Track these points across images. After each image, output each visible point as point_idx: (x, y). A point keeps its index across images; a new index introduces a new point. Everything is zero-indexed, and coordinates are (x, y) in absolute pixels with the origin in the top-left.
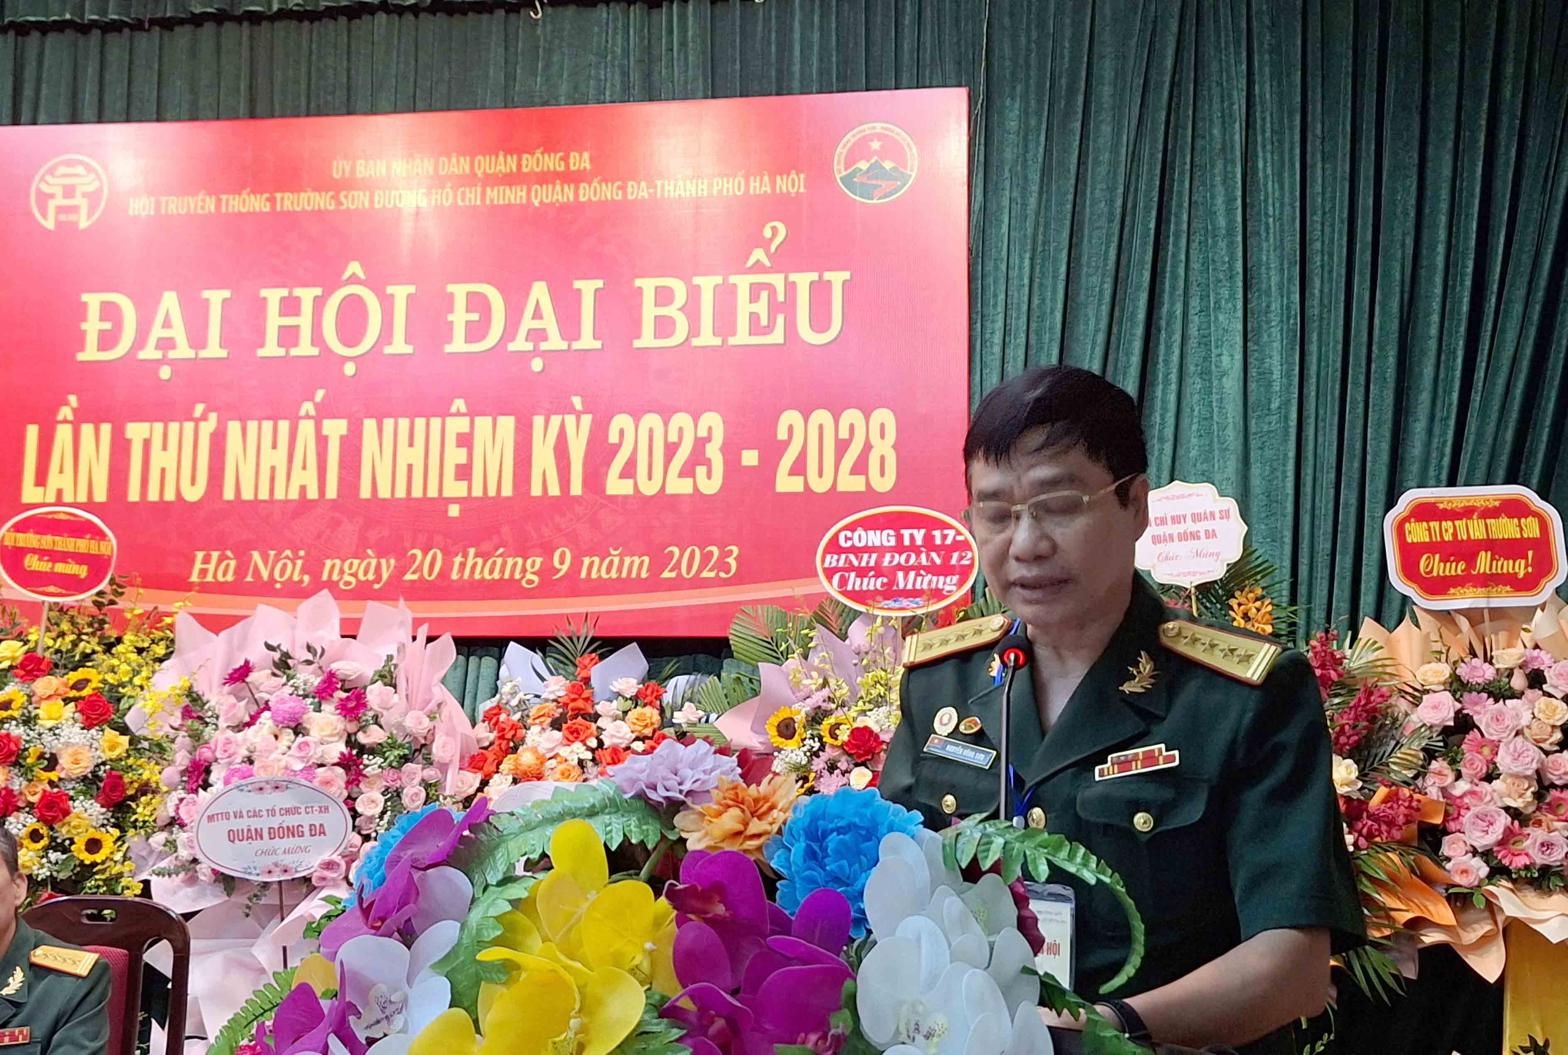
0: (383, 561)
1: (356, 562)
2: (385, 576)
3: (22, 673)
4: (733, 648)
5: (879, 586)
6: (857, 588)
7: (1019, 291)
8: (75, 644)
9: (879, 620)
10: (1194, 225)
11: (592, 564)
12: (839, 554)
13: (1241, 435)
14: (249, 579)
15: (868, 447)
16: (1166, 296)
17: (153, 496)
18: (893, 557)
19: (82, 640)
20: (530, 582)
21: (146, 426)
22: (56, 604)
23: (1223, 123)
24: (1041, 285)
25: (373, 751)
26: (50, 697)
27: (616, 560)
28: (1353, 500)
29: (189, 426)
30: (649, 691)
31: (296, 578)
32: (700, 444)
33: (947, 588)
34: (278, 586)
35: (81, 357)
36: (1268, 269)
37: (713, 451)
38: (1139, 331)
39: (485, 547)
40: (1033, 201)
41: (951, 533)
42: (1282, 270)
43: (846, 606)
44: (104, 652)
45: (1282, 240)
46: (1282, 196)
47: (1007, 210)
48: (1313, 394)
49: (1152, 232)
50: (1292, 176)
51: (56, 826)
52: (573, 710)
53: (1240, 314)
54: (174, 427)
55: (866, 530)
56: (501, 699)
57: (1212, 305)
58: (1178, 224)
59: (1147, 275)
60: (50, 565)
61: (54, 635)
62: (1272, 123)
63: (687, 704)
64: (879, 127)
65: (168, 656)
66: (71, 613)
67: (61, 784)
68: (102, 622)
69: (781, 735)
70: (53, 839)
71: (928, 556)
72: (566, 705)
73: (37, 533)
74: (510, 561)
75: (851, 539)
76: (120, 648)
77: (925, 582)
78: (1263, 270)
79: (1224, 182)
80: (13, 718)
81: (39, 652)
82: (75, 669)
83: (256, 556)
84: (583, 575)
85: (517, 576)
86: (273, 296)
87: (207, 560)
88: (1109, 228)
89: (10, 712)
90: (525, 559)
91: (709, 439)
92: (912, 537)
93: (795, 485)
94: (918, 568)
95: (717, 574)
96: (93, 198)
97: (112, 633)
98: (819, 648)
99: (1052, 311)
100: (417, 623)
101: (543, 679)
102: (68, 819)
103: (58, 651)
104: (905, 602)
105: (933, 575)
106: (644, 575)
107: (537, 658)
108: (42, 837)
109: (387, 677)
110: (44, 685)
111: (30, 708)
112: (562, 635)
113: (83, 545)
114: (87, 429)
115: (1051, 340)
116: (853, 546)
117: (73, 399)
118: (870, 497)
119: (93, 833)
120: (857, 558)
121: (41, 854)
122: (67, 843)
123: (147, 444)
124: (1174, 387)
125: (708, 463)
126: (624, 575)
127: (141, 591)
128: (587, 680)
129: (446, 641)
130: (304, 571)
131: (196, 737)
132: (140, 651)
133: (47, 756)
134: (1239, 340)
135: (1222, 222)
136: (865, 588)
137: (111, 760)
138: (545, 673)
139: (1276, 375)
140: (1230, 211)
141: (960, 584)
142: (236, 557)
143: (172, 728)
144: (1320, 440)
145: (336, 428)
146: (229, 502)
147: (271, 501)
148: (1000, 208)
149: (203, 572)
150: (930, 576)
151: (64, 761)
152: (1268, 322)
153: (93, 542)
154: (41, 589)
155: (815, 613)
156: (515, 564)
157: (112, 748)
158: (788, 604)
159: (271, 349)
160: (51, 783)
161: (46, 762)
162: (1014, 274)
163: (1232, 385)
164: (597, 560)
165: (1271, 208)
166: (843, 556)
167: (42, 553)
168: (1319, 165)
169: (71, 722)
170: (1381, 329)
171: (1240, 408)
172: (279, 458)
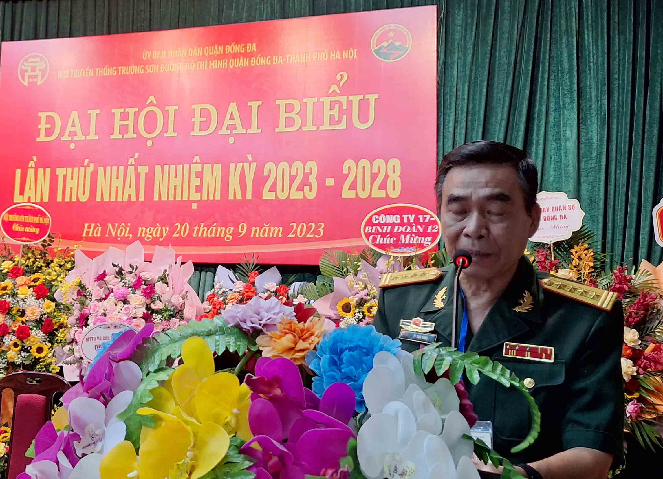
0: (164, 228)
1: (152, 229)
2: (164, 235)
3: (11, 274)
4: (321, 270)
5: (392, 242)
6: (381, 242)
7: (462, 102)
8: (34, 263)
9: (392, 258)
10: (551, 68)
11: (256, 231)
12: (372, 226)
13: (576, 170)
14: (107, 236)
15: (387, 176)
16: (537, 103)
17: (67, 200)
18: (399, 228)
19: (37, 261)
20: (228, 238)
21: (65, 169)
22: (27, 245)
23: (566, 18)
24: (473, 98)
25: (158, 312)
26: (22, 285)
27: (267, 229)
28: (635, 201)
29: (82, 169)
30: (282, 289)
31: (126, 235)
32: (306, 176)
33: (426, 243)
34: (119, 239)
35: (38, 140)
36: (590, 88)
37: (313, 179)
38: (524, 119)
39: (208, 223)
40: (469, 58)
41: (428, 217)
42: (598, 88)
43: (376, 251)
44: (46, 267)
45: (597, 73)
46: (597, 52)
47: (456, 63)
48: (614, 149)
49: (530, 71)
50: (602, 42)
51: (24, 341)
52: (247, 296)
53: (575, 110)
54: (76, 169)
55: (385, 215)
56: (215, 291)
57: (561, 106)
58: (543, 67)
59: (527, 92)
60: (23, 228)
61: (25, 258)
62: (592, 17)
63: (300, 295)
64: (393, 26)
65: (72, 268)
66: (32, 249)
67: (27, 323)
68: (45, 253)
69: (344, 311)
70: (23, 346)
71: (416, 227)
72: (243, 294)
73: (17, 214)
74: (219, 229)
75: (378, 219)
76: (52, 265)
77: (415, 240)
78: (588, 89)
79: (567, 46)
80: (7, 294)
81: (19, 266)
82: (34, 273)
83: (110, 226)
84: (252, 236)
85: (222, 236)
86: (117, 112)
87: (89, 227)
88: (508, 70)
89: (6, 291)
90: (226, 228)
91: (310, 173)
92: (408, 219)
93: (352, 195)
94: (411, 233)
95: (314, 236)
96: (43, 72)
97: (49, 258)
98: (363, 270)
99: (479, 111)
100: (177, 256)
101: (233, 282)
102: (29, 338)
103: (27, 266)
104: (405, 250)
105: (419, 236)
106: (280, 236)
107: (231, 273)
108: (18, 346)
109: (164, 279)
110: (20, 280)
111: (15, 290)
112: (242, 262)
113: (37, 220)
114: (40, 171)
115: (478, 125)
116: (379, 222)
117: (35, 158)
118: (388, 200)
119: (39, 345)
120: (381, 228)
121: (18, 353)
122: (29, 348)
123: (65, 177)
124: (541, 146)
125: (310, 185)
126: (271, 236)
127: (61, 240)
128: (253, 283)
129: (190, 265)
130: (129, 233)
131: (83, 304)
132: (60, 266)
133: (21, 310)
134: (575, 123)
135: (566, 65)
136: (385, 242)
137: (48, 313)
138: (234, 279)
139: (595, 140)
140: (570, 60)
141: (432, 241)
142: (101, 226)
143: (73, 299)
144: (618, 172)
145: (143, 170)
146: (98, 202)
147: (116, 201)
148: (453, 63)
149: (88, 233)
150: (417, 237)
151: (28, 313)
152: (590, 114)
153: (41, 218)
154: (19, 239)
155: (361, 254)
156: (221, 230)
157: (48, 308)
158: (347, 251)
159: (117, 135)
160: (23, 322)
161: (20, 313)
162: (460, 93)
163: (571, 145)
164: (258, 229)
165: (592, 58)
166: (374, 227)
167: (19, 223)
168: (617, 36)
169: (31, 296)
170: (650, 116)
171: (576, 157)
172: (119, 183)
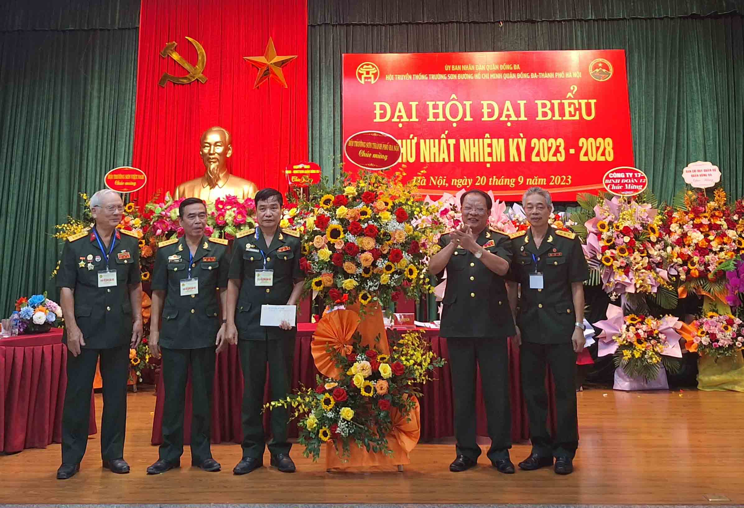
0: (469, 180)
1: (461, 180)
15: (605, 149)
20: (512, 186)
26: (383, 210)
27: (536, 180)
29: (409, 141)
31: (444, 185)
34: (439, 187)
35: (375, 121)
37: (562, 149)
39: (499, 176)
54: (404, 141)
63: (569, 220)
64: (601, 60)
69: (601, 228)
84: (527, 184)
85: (508, 184)
86: (431, 104)
90: (510, 179)
91: (560, 146)
93: (585, 159)
95: (565, 184)
96: (375, 75)
106: (545, 184)
125: (560, 152)
146: (422, 163)
147: (434, 163)
156: (507, 181)
157: (409, 231)
159: (431, 119)
164: (531, 180)
172: (436, 150)
